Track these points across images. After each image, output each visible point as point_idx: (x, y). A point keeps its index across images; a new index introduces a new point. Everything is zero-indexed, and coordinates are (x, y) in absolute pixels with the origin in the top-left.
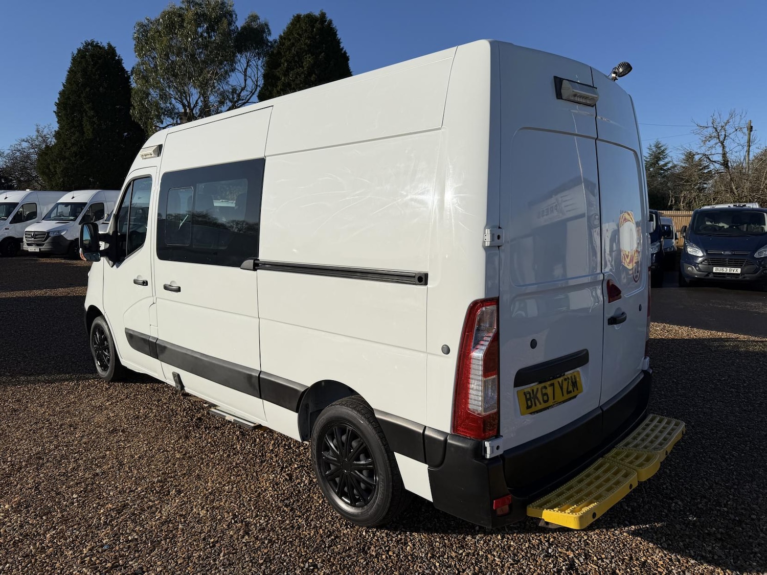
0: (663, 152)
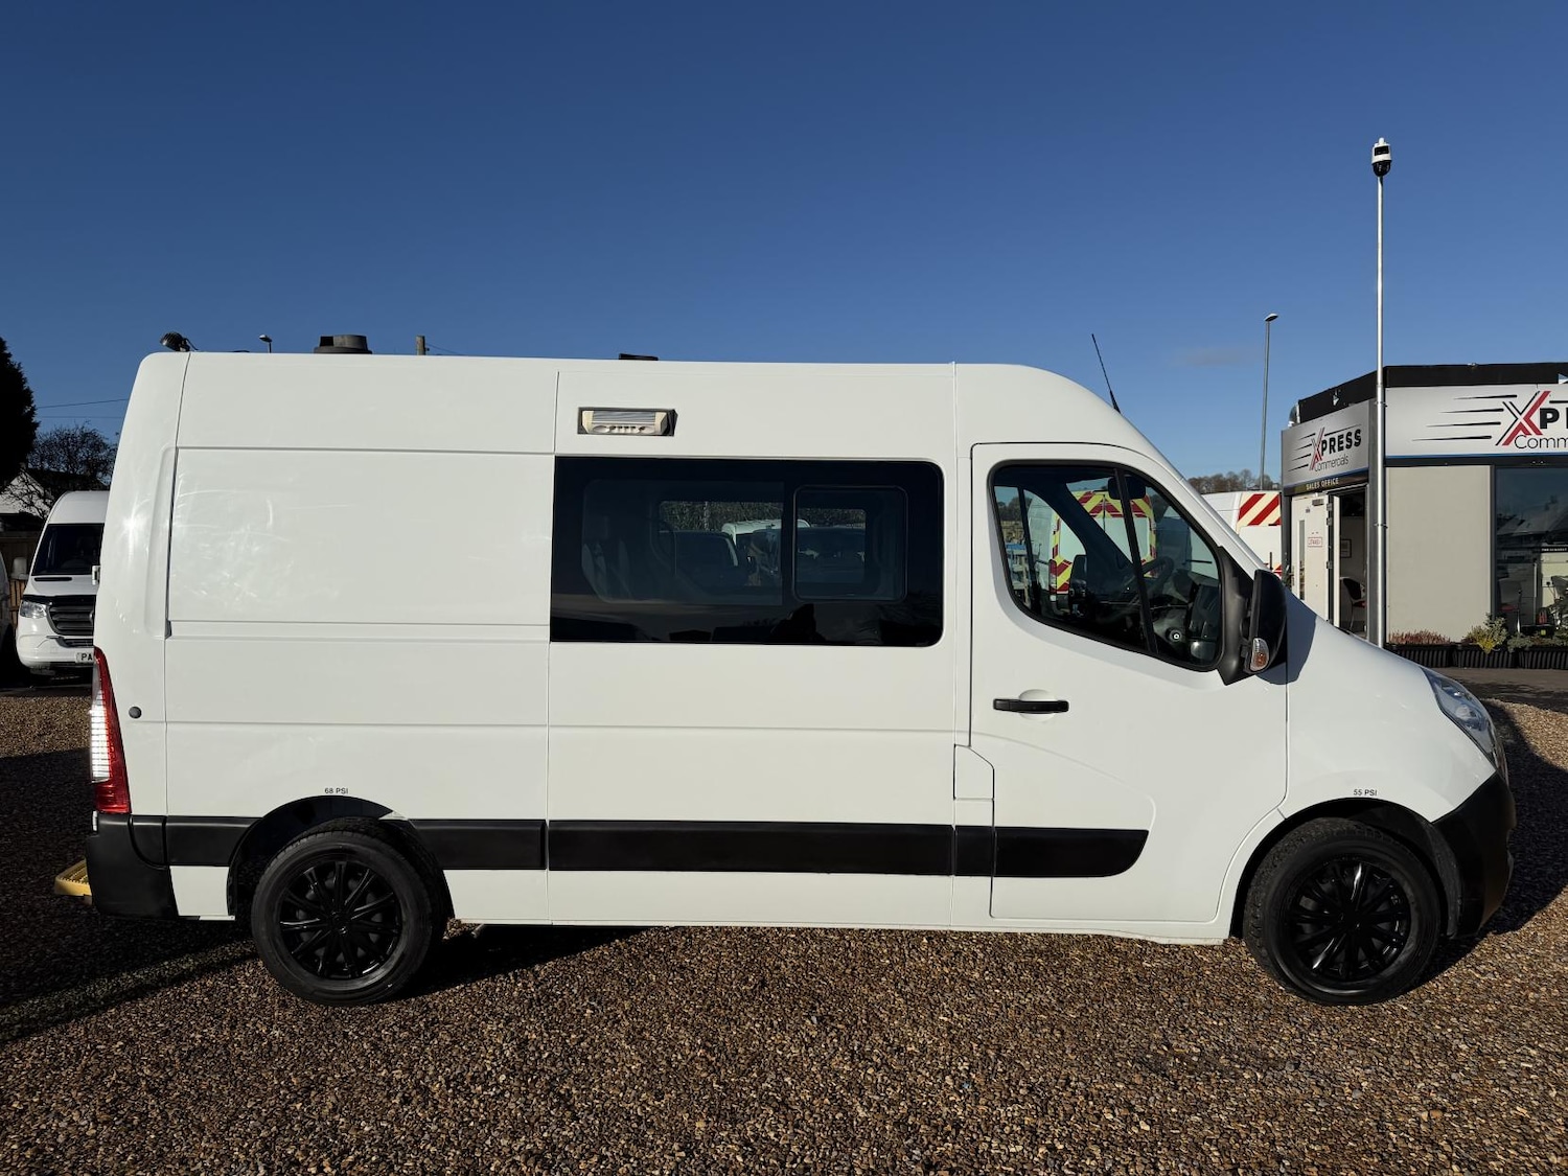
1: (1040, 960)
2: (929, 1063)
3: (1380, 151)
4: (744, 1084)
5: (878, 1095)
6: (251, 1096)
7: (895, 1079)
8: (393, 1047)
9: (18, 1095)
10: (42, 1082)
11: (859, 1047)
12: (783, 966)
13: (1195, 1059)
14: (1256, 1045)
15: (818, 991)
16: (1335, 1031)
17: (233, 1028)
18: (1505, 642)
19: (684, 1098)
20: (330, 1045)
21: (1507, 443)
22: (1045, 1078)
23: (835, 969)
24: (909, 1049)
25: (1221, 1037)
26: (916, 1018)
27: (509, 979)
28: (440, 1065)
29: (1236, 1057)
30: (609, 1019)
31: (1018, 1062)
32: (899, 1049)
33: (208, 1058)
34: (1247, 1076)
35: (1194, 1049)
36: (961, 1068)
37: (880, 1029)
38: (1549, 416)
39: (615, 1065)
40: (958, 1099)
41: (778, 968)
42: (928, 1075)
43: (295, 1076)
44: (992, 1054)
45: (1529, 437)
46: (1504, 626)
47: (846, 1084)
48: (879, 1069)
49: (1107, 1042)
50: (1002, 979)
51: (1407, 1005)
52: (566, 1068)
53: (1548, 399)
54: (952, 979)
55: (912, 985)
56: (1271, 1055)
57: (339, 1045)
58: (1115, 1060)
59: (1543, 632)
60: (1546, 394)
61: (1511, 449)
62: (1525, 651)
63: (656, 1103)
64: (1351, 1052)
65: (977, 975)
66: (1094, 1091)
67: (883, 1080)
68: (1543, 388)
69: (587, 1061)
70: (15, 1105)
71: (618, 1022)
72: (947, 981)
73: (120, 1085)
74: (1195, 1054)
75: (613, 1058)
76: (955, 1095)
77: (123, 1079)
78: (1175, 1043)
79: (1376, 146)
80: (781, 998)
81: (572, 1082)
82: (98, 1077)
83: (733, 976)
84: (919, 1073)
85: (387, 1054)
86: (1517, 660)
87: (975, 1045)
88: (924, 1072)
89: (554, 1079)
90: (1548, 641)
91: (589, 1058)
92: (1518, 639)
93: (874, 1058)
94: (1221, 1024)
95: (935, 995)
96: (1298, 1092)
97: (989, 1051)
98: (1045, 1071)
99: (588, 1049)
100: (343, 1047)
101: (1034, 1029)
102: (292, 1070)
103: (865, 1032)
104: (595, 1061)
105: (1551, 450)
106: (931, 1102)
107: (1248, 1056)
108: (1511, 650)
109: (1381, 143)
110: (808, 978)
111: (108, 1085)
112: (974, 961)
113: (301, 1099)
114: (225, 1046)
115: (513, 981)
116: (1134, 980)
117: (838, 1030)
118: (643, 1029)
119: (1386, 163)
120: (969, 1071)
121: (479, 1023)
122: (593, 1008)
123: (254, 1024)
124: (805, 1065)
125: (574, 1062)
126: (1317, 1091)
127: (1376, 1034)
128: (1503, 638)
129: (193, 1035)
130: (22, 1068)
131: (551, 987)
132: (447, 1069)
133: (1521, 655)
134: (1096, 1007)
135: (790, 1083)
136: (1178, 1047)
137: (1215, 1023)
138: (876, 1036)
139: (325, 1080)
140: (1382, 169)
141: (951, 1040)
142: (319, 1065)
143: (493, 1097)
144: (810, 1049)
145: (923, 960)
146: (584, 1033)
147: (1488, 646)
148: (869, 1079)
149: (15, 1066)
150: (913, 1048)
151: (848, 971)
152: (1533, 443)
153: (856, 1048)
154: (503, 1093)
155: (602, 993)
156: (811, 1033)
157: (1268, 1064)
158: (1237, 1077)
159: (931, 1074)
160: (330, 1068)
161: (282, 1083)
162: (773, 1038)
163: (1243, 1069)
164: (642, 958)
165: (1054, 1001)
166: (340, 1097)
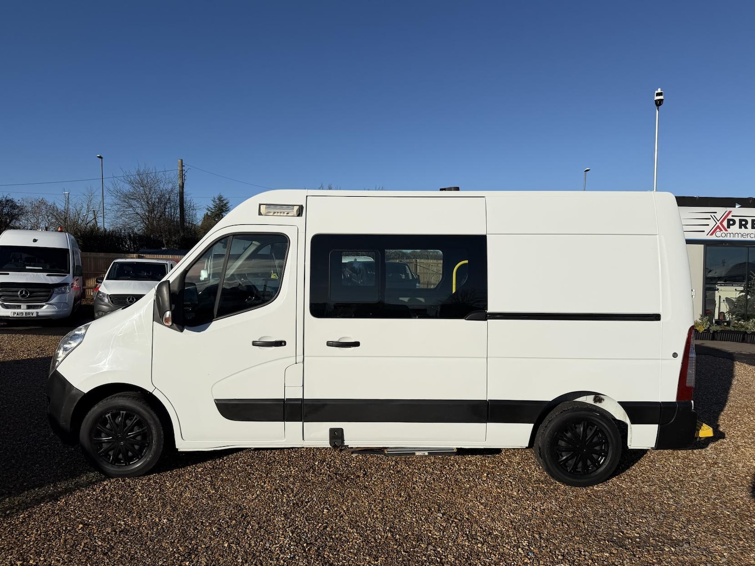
0: (225, 205)
1: (543, 486)
2: (507, 541)
3: (658, 94)
4: (417, 552)
5: (488, 558)
6: (160, 558)
7: (493, 550)
8: (229, 530)
9: (31, 556)
10: (43, 549)
11: (469, 532)
12: (417, 488)
13: (638, 540)
14: (665, 533)
15: (438, 501)
16: (700, 525)
17: (140, 518)
18: (709, 328)
19: (389, 559)
20: (195, 529)
21: (712, 234)
22: (568, 550)
23: (443, 489)
24: (495, 533)
25: (646, 528)
26: (492, 516)
27: (279, 492)
28: (257, 541)
29: (657, 539)
30: (337, 516)
31: (551, 541)
32: (490, 534)
33: (131, 536)
34: (667, 550)
35: (636, 534)
36: (524, 544)
37: (476, 522)
38: (731, 222)
39: (348, 541)
40: (529, 562)
41: (414, 488)
42: (509, 547)
43: (181, 546)
44: (537, 536)
45: (722, 232)
46: (708, 320)
47: (469, 552)
48: (483, 544)
49: (592, 531)
50: (528, 495)
51: (729, 511)
52: (323, 543)
53: (731, 214)
54: (504, 496)
55: (484, 498)
56: (674, 538)
57: (200, 528)
58: (599, 541)
59: (725, 324)
60: (730, 212)
61: (713, 237)
62: (717, 333)
63: (376, 562)
64: (712, 537)
65: (515, 493)
66: (595, 557)
67: (487, 550)
68: (729, 209)
69: (332, 538)
70: (31, 562)
71: (342, 516)
72: (502, 496)
73: (86, 551)
74: (637, 537)
75: (345, 537)
76: (527, 559)
77: (87, 547)
78: (625, 531)
79: (656, 92)
80: (421, 505)
81: (328, 550)
82: (73, 546)
83: (393, 492)
84: (504, 547)
85: (227, 534)
86: (714, 336)
87: (527, 532)
88: (507, 546)
89: (319, 549)
90: (728, 328)
91: (333, 537)
92: (714, 327)
93: (479, 538)
94: (644, 521)
95: (498, 504)
96: (695, 558)
97: (535, 535)
98: (566, 546)
99: (331, 532)
100: (202, 530)
101: (554, 523)
102: (178, 543)
103: (469, 524)
104: (337, 539)
105: (732, 238)
106: (516, 563)
107: (663, 538)
108: (711, 332)
109: (659, 91)
110: (431, 494)
111: (80, 551)
112: (511, 486)
113: (187, 559)
114: (139, 529)
115: (281, 493)
116: (593, 496)
117: (456, 522)
118: (357, 521)
119: (661, 100)
120: (529, 546)
121: (270, 517)
122: (327, 509)
123: (151, 516)
124: (445, 542)
125: (326, 539)
126: (704, 558)
127: (720, 527)
128: (708, 326)
129: (119, 522)
130: (30, 540)
131: (302, 497)
132: (261, 543)
133: (715, 334)
134: (580, 511)
135: (441, 552)
136: (627, 533)
137: (641, 520)
138: (475, 525)
139: (197, 548)
140: (659, 103)
141: (514, 529)
142: (192, 540)
143: (290, 559)
144: (445, 533)
145: (486, 485)
146: (326, 523)
147: (701, 329)
148: (480, 550)
149: (26, 539)
150: (497, 533)
151: (450, 491)
152: (723, 235)
153: (468, 533)
154: (294, 557)
155: (329, 501)
156: (442, 524)
157: (675, 543)
158: (663, 550)
159: (511, 547)
160: (198, 541)
161: (175, 550)
162: (424, 527)
163: (663, 545)
164: (343, 482)
165: (558, 508)
166: (208, 558)
